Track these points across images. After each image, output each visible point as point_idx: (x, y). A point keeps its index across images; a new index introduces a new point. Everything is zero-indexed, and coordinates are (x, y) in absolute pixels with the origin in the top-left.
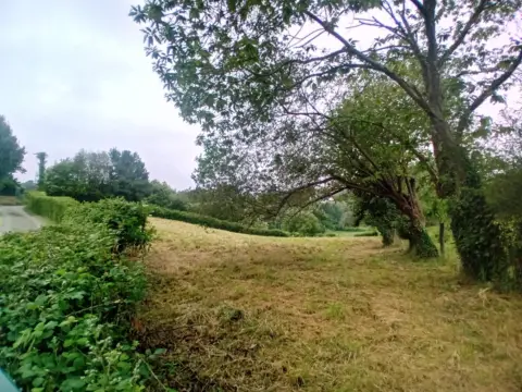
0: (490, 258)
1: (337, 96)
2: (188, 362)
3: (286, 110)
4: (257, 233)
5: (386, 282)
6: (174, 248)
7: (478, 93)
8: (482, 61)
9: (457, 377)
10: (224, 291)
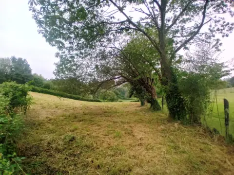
0: (179, 111)
1: (124, 41)
2: (46, 162)
3: (101, 45)
4: (87, 100)
5: (140, 121)
6: (44, 108)
7: (179, 45)
8: (182, 32)
9: (165, 160)
10: (67, 128)
